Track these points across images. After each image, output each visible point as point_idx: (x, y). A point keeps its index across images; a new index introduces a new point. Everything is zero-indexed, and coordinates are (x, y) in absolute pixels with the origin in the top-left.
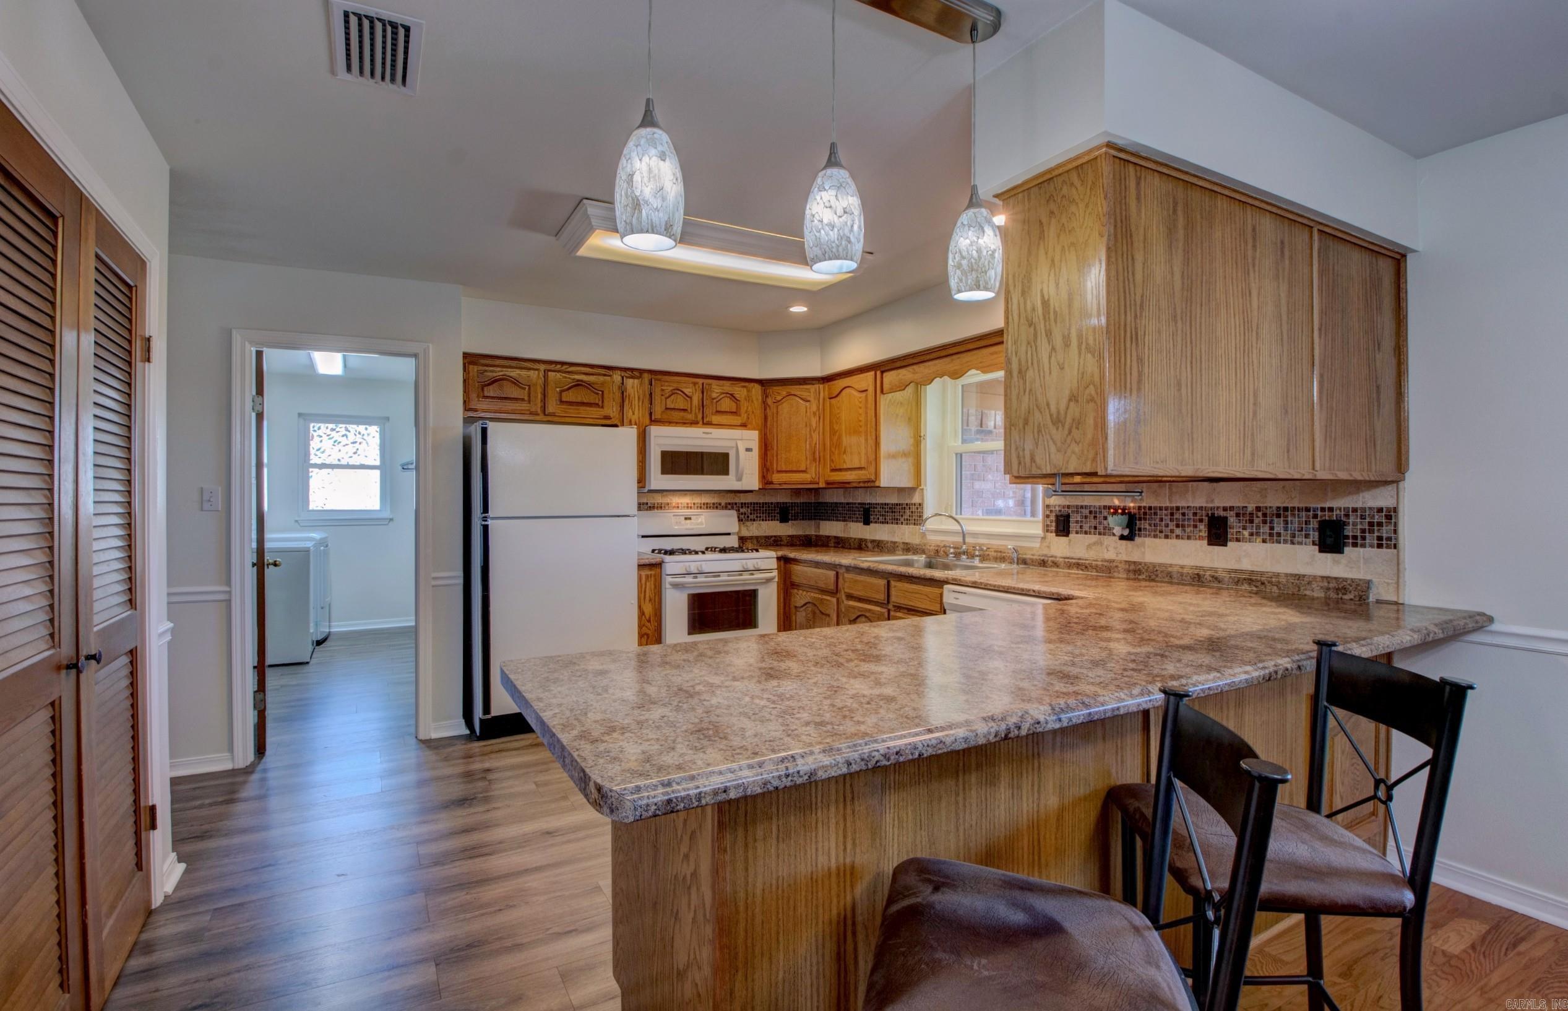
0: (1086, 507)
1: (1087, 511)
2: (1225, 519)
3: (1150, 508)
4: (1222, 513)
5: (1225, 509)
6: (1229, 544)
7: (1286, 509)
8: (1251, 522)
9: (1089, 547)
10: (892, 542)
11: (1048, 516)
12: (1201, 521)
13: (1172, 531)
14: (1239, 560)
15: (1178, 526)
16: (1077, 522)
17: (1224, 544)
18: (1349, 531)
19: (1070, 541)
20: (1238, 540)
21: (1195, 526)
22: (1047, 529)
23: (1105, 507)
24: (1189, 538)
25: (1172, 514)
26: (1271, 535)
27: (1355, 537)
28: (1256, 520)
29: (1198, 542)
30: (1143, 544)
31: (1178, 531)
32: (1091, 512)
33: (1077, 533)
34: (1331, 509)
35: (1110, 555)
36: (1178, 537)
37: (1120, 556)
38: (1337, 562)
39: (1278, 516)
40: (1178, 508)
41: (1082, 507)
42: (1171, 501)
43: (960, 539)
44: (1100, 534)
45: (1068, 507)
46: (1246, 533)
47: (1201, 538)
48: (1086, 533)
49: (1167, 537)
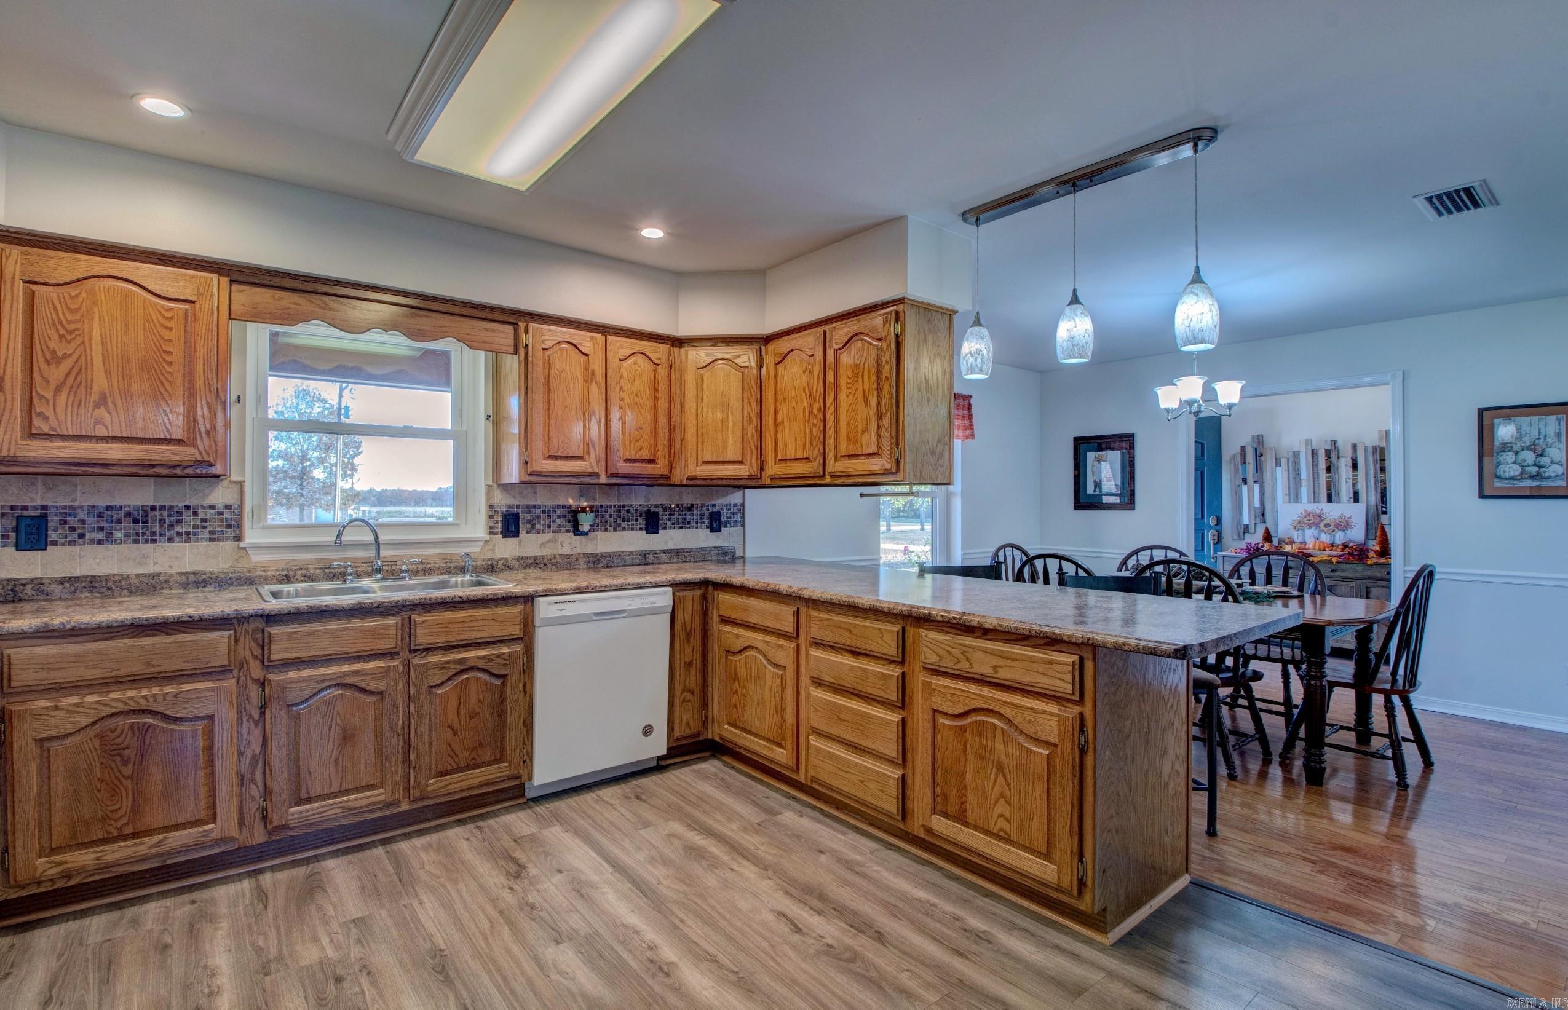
0: (539, 506)
1: (539, 511)
2: (658, 513)
3: (601, 506)
4: (656, 510)
5: (657, 506)
6: (661, 531)
7: (693, 506)
8: (673, 515)
9: (543, 545)
10: (138, 576)
11: (491, 517)
12: (641, 515)
13: (620, 525)
14: (666, 543)
15: (624, 520)
16: (529, 522)
17: (657, 532)
18: (724, 518)
19: (520, 541)
20: (665, 528)
21: (637, 520)
22: (491, 533)
23: (558, 506)
24: (632, 529)
25: (619, 511)
26: (685, 523)
27: (726, 522)
28: (676, 514)
29: (640, 532)
30: (596, 538)
31: (623, 525)
32: (543, 512)
33: (528, 533)
34: (715, 506)
35: (566, 550)
36: (624, 529)
37: (575, 550)
38: (718, 537)
39: (689, 510)
40: (624, 506)
41: (534, 507)
42: (619, 501)
43: (373, 553)
44: (554, 532)
45: (518, 506)
46: (669, 523)
47: (641, 529)
48: (538, 532)
49: (615, 530)
